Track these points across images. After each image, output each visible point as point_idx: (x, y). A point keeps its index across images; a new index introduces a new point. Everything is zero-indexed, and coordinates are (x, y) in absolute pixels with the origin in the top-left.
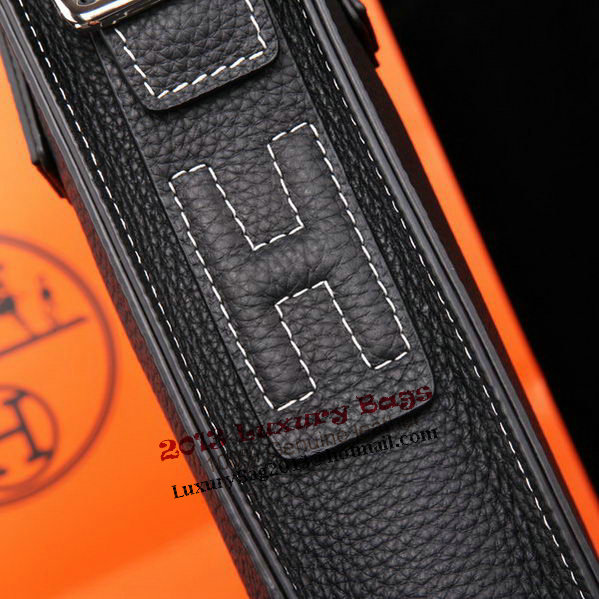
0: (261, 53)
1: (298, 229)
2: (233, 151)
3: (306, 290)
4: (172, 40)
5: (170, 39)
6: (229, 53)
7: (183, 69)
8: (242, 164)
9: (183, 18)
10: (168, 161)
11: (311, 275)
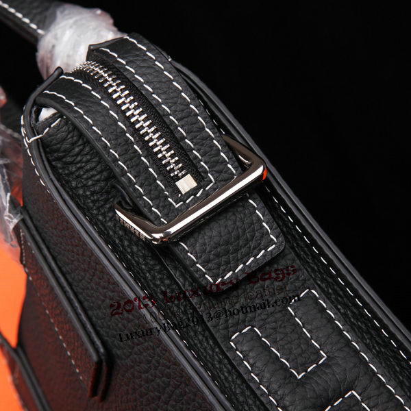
0: (274, 246)
1: (323, 359)
2: (267, 314)
3: (341, 399)
4: (218, 245)
5: (216, 244)
6: (254, 249)
7: (228, 263)
8: (275, 322)
9: (222, 229)
10: (227, 328)
11: (342, 389)
